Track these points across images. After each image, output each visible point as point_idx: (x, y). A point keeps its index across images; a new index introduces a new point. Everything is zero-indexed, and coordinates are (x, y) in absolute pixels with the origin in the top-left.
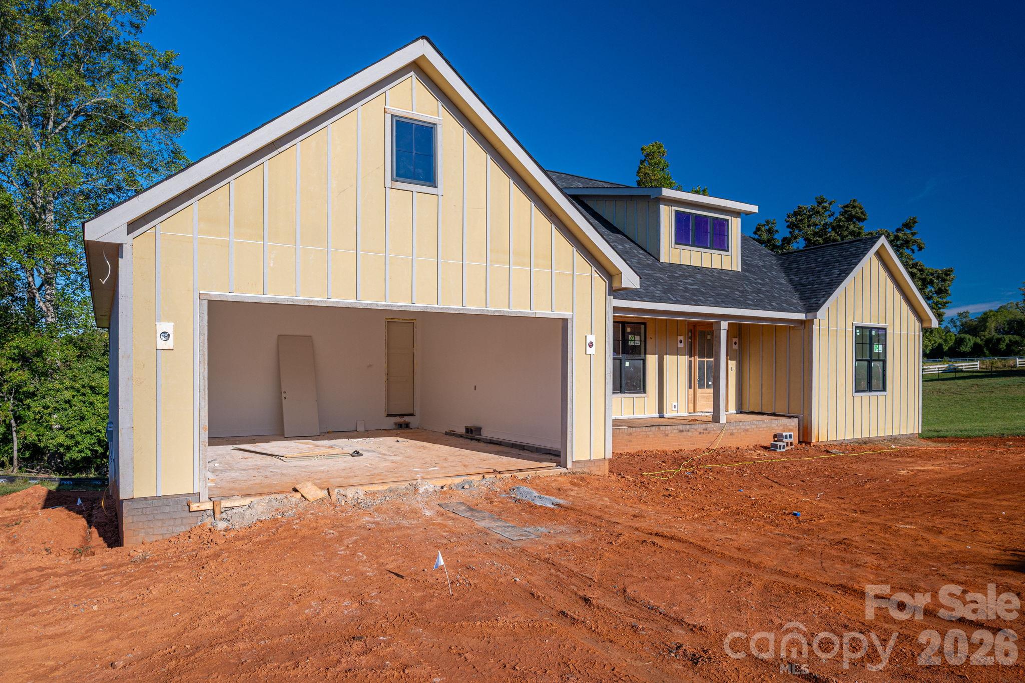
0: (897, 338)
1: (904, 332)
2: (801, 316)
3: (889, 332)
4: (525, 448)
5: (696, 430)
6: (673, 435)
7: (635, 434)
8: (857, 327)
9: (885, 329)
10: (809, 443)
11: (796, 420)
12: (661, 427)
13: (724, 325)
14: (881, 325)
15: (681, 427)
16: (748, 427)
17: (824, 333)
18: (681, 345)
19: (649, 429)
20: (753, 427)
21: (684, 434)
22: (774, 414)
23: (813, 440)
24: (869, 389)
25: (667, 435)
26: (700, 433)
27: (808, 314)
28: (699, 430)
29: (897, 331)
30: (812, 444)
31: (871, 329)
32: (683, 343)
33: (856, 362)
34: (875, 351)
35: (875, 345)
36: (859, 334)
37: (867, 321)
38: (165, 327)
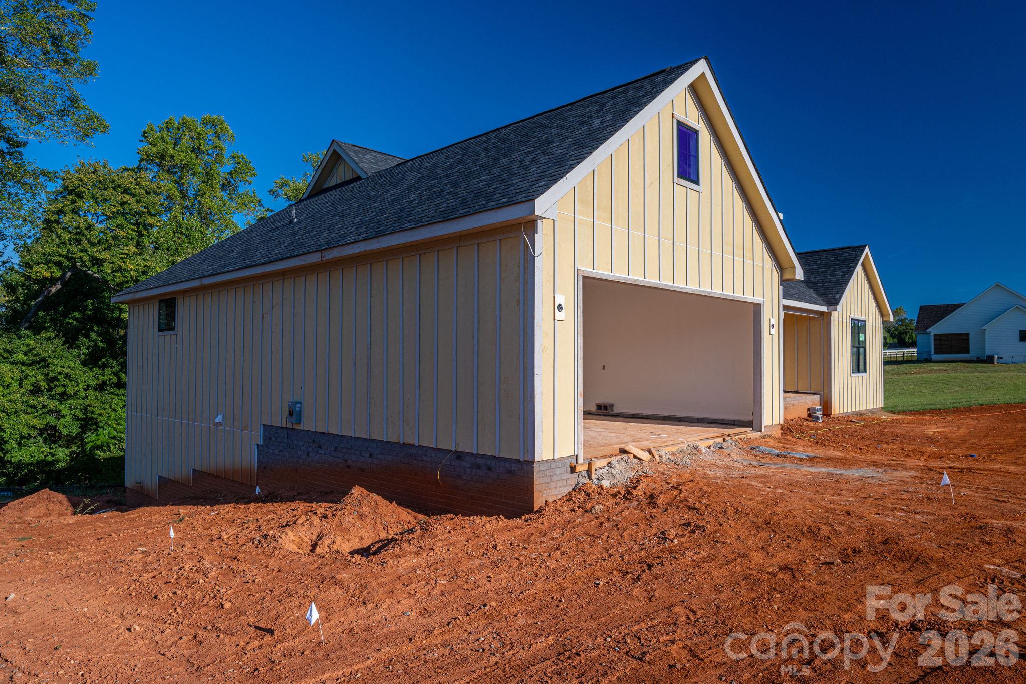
0: (871, 327)
1: (874, 325)
2: (824, 309)
3: (867, 324)
4: (682, 420)
8: (852, 319)
9: (865, 321)
10: (829, 416)
11: (818, 396)
14: (863, 318)
16: (794, 402)
17: (836, 323)
20: (797, 401)
22: (797, 392)
23: (833, 414)
24: (858, 371)
27: (830, 307)
29: (871, 324)
30: (831, 416)
31: (859, 321)
33: (851, 348)
34: (860, 340)
35: (860, 335)
36: (853, 325)
37: (857, 315)
38: (560, 299)
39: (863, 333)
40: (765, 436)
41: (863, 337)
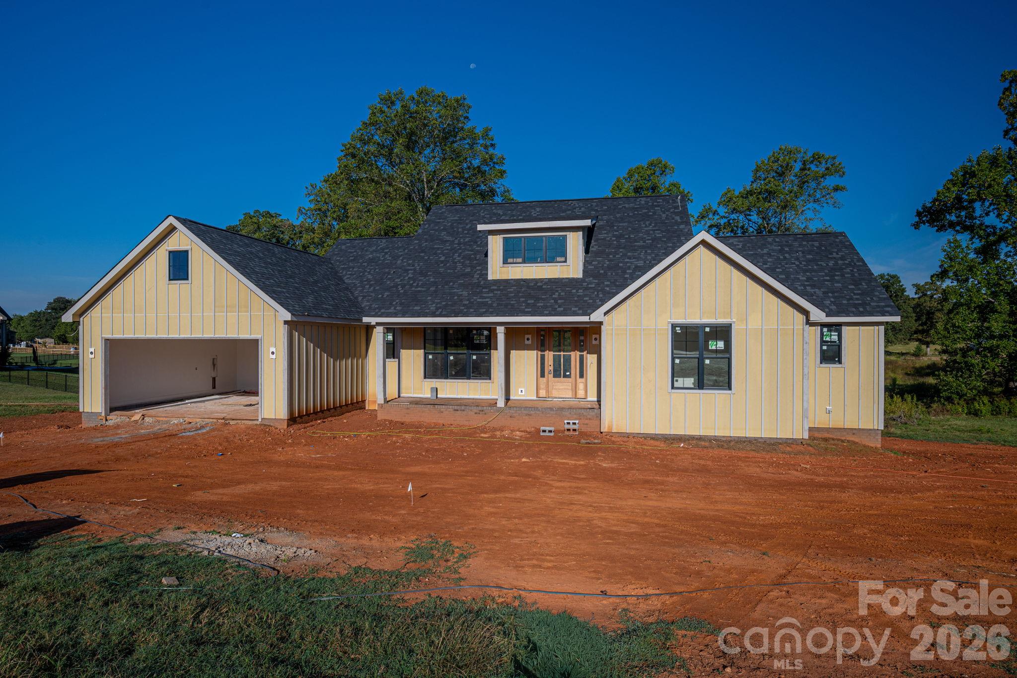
1: (770, 326)
3: (738, 327)
5: (471, 410)
7: (412, 409)
8: (677, 325)
9: (729, 325)
11: (597, 411)
12: (436, 406)
15: (456, 407)
17: (620, 332)
18: (529, 342)
20: (538, 412)
21: (459, 412)
23: (603, 430)
24: (700, 386)
25: (442, 412)
26: (476, 413)
28: (475, 411)
29: (754, 326)
31: (704, 325)
32: (530, 340)
33: (673, 359)
34: (710, 348)
35: (710, 342)
36: (680, 331)
37: (694, 318)
38: (92, 350)
39: (720, 339)
40: (261, 425)
41: (721, 345)
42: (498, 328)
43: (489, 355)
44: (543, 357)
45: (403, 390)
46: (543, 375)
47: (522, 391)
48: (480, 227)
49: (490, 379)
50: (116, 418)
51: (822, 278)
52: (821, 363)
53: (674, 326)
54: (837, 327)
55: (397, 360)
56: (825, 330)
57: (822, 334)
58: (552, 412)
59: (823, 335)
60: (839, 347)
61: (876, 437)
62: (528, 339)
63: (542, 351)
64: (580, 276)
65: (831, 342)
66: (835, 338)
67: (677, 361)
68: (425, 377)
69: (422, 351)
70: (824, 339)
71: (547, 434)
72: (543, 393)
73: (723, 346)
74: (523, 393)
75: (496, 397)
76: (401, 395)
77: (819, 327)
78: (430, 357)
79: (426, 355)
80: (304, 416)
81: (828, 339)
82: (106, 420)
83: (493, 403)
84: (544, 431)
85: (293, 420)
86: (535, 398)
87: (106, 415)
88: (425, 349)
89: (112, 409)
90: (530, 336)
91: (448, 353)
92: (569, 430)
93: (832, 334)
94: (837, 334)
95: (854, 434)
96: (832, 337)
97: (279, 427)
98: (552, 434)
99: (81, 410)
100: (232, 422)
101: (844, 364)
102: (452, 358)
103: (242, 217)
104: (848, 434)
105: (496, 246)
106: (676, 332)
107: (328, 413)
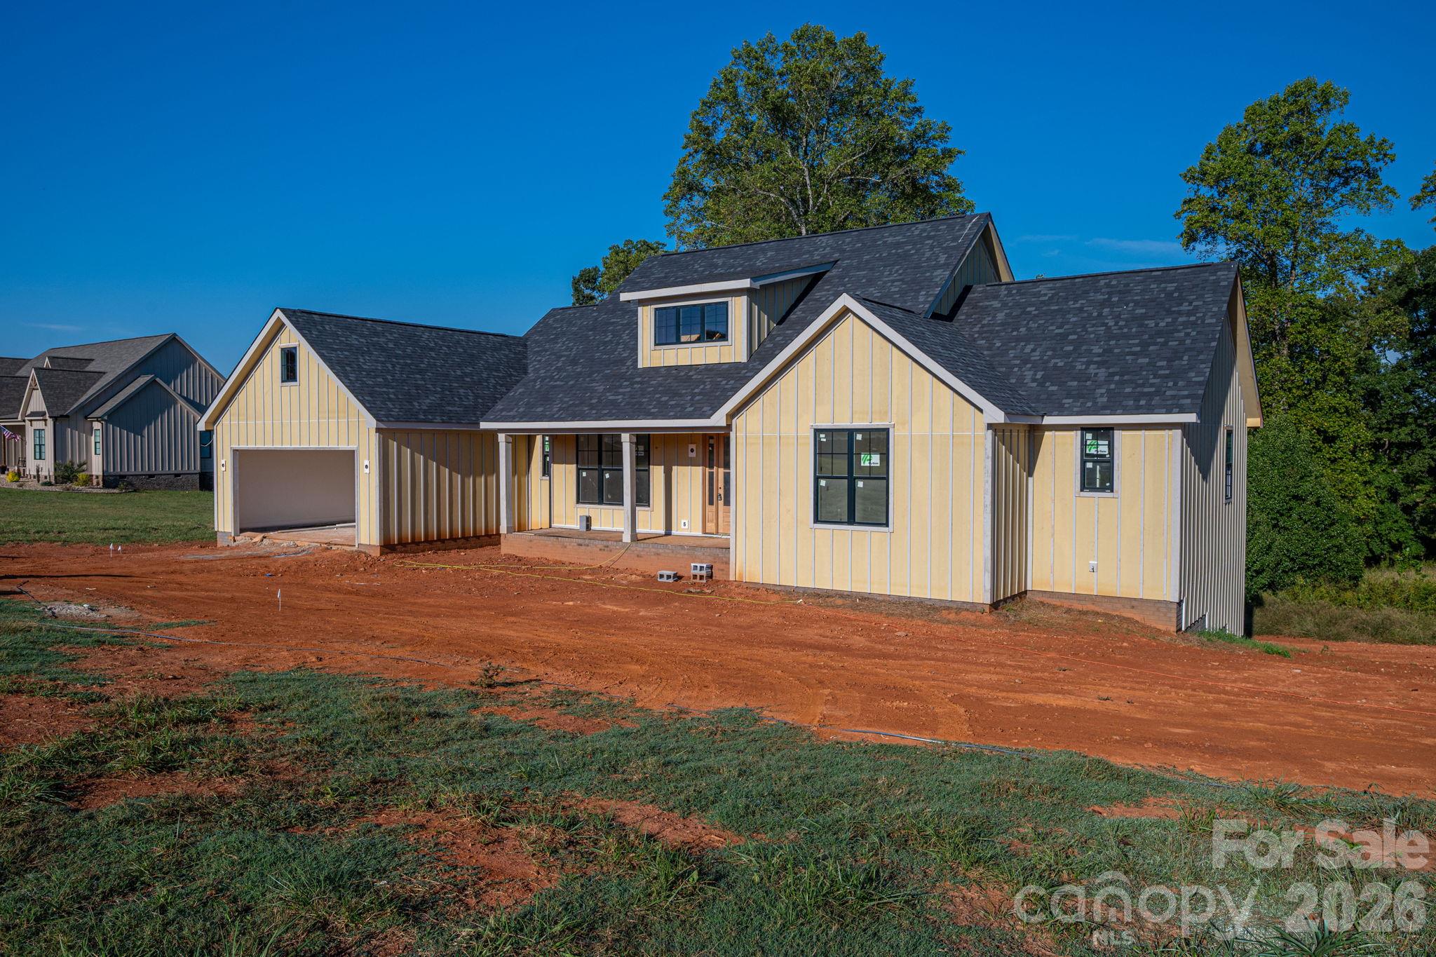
3: (893, 433)
5: (596, 546)
6: (571, 547)
7: (535, 541)
9: (886, 430)
13: (625, 437)
14: (881, 424)
15: (580, 541)
16: (661, 551)
17: (753, 441)
18: (693, 455)
19: (548, 538)
20: (668, 551)
21: (583, 548)
23: (731, 579)
24: (851, 520)
26: (600, 550)
28: (600, 546)
29: (919, 432)
32: (695, 452)
33: (817, 479)
34: (862, 465)
35: (862, 456)
36: (825, 440)
37: (843, 422)
38: (223, 462)
39: (875, 452)
40: (356, 551)
41: (876, 459)
42: (623, 435)
43: (648, 471)
44: (711, 474)
45: (555, 519)
46: (711, 503)
47: (685, 525)
48: (624, 297)
49: (649, 506)
50: (243, 539)
51: (1127, 350)
52: (1082, 490)
53: (817, 431)
54: (1104, 432)
55: (548, 478)
56: (1089, 436)
57: (1084, 444)
58: (683, 552)
59: (1086, 445)
60: (1111, 461)
61: (1169, 615)
62: (692, 451)
63: (711, 467)
64: (744, 359)
65: (1097, 456)
66: (1104, 449)
67: (823, 483)
68: (578, 502)
69: (575, 466)
70: (1088, 452)
71: (664, 580)
72: (711, 527)
73: (879, 462)
74: (686, 527)
75: (621, 529)
76: (553, 525)
77: (1079, 432)
78: (584, 474)
79: (579, 471)
80: (409, 544)
81: (1093, 451)
82: (235, 541)
83: (617, 536)
84: (662, 576)
85: (388, 546)
86: (700, 534)
87: (236, 535)
88: (577, 463)
89: (242, 530)
90: (694, 446)
91: (603, 470)
92: (695, 577)
93: (1100, 442)
94: (1107, 442)
95: (1133, 607)
96: (1100, 448)
97: (373, 555)
98: (671, 581)
99: (216, 530)
100: (334, 548)
101: (1117, 492)
102: (607, 476)
103: (608, 253)
104: (1124, 606)
105: (646, 319)
106: (821, 442)
107: (453, 543)
